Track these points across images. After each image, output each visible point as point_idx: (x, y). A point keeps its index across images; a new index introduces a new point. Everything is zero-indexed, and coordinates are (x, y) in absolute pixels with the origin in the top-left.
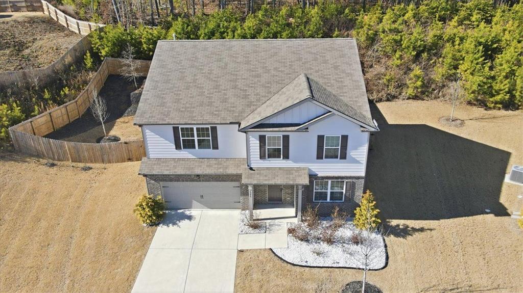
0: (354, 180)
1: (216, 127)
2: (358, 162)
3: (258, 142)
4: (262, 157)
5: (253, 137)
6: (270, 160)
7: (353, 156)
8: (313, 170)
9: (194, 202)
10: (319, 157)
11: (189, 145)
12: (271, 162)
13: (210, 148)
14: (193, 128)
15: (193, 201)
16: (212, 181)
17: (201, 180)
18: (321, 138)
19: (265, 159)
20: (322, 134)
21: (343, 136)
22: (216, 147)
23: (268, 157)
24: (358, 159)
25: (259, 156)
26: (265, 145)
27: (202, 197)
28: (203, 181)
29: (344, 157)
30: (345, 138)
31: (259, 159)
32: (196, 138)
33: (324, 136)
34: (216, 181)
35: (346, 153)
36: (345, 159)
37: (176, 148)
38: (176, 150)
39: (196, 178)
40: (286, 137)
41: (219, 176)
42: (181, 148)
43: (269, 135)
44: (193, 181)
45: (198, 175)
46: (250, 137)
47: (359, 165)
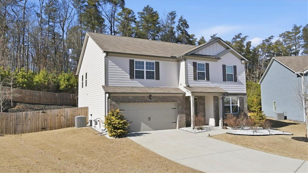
0: (242, 96)
1: (159, 62)
2: (242, 84)
3: (193, 67)
5: (190, 63)
6: (199, 81)
7: (240, 80)
9: (143, 125)
10: (224, 80)
11: (140, 75)
12: (200, 82)
13: (154, 79)
14: (144, 62)
15: (142, 123)
16: (160, 102)
17: (152, 101)
18: (224, 67)
19: (196, 80)
20: (225, 64)
22: (158, 78)
23: (198, 79)
24: (242, 82)
25: (193, 78)
26: (196, 69)
27: (149, 118)
28: (153, 102)
30: (235, 67)
31: (193, 80)
32: (145, 70)
34: (163, 101)
35: (236, 78)
36: (237, 81)
37: (130, 77)
38: (130, 79)
39: (149, 99)
40: (207, 65)
41: (165, 97)
42: (134, 77)
43: (198, 62)
44: (146, 101)
45: (150, 96)
46: (188, 63)
47: (243, 86)
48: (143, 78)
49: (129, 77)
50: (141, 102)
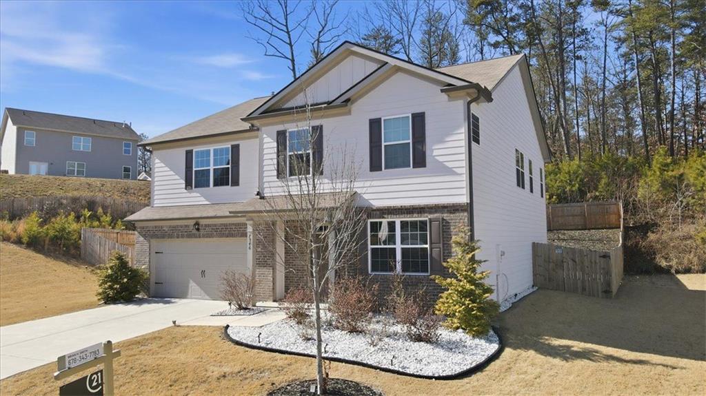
0: (446, 216)
1: (238, 145)
2: (450, 172)
4: (280, 174)
5: (268, 136)
7: (440, 159)
8: (366, 196)
9: (192, 285)
10: (375, 166)
13: (229, 185)
14: (210, 150)
15: (191, 281)
16: (215, 236)
17: (202, 235)
18: (375, 125)
19: (284, 177)
20: (378, 117)
21: (415, 116)
22: (236, 181)
23: (290, 175)
24: (449, 165)
25: (275, 173)
26: (285, 149)
27: (203, 272)
28: (204, 236)
29: (420, 161)
30: (419, 120)
31: (275, 178)
32: (212, 168)
33: (380, 119)
34: (222, 235)
35: (424, 154)
36: (424, 166)
37: (186, 186)
38: (186, 191)
39: (195, 231)
40: (318, 130)
41: (225, 225)
42: (192, 187)
43: (291, 128)
44: (190, 236)
45: (197, 224)
46: (265, 136)
47: (458, 178)
48: (208, 186)
49: (184, 186)
50: (183, 237)
